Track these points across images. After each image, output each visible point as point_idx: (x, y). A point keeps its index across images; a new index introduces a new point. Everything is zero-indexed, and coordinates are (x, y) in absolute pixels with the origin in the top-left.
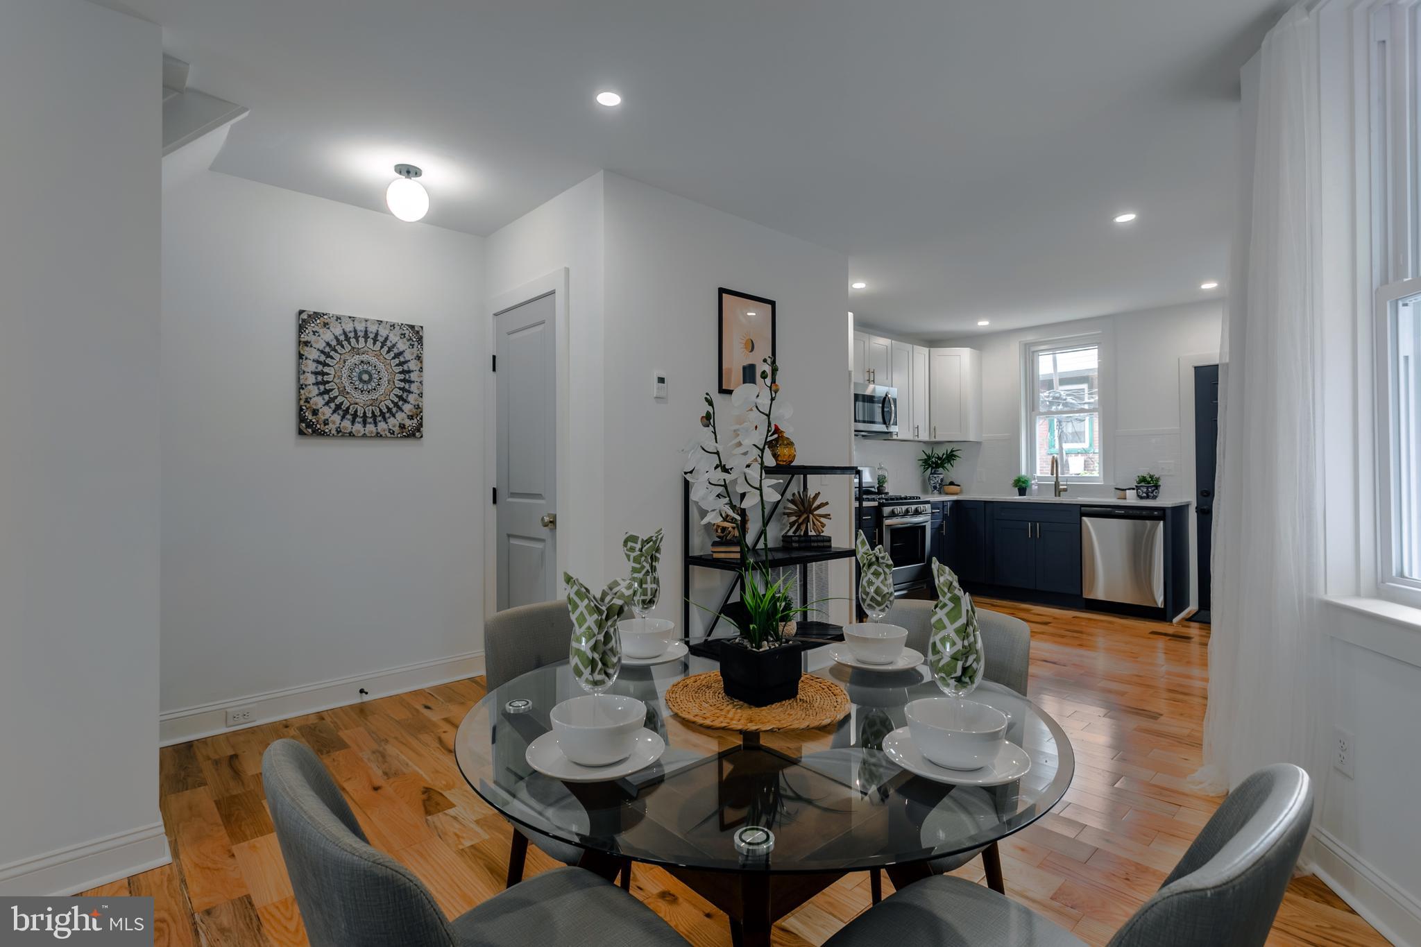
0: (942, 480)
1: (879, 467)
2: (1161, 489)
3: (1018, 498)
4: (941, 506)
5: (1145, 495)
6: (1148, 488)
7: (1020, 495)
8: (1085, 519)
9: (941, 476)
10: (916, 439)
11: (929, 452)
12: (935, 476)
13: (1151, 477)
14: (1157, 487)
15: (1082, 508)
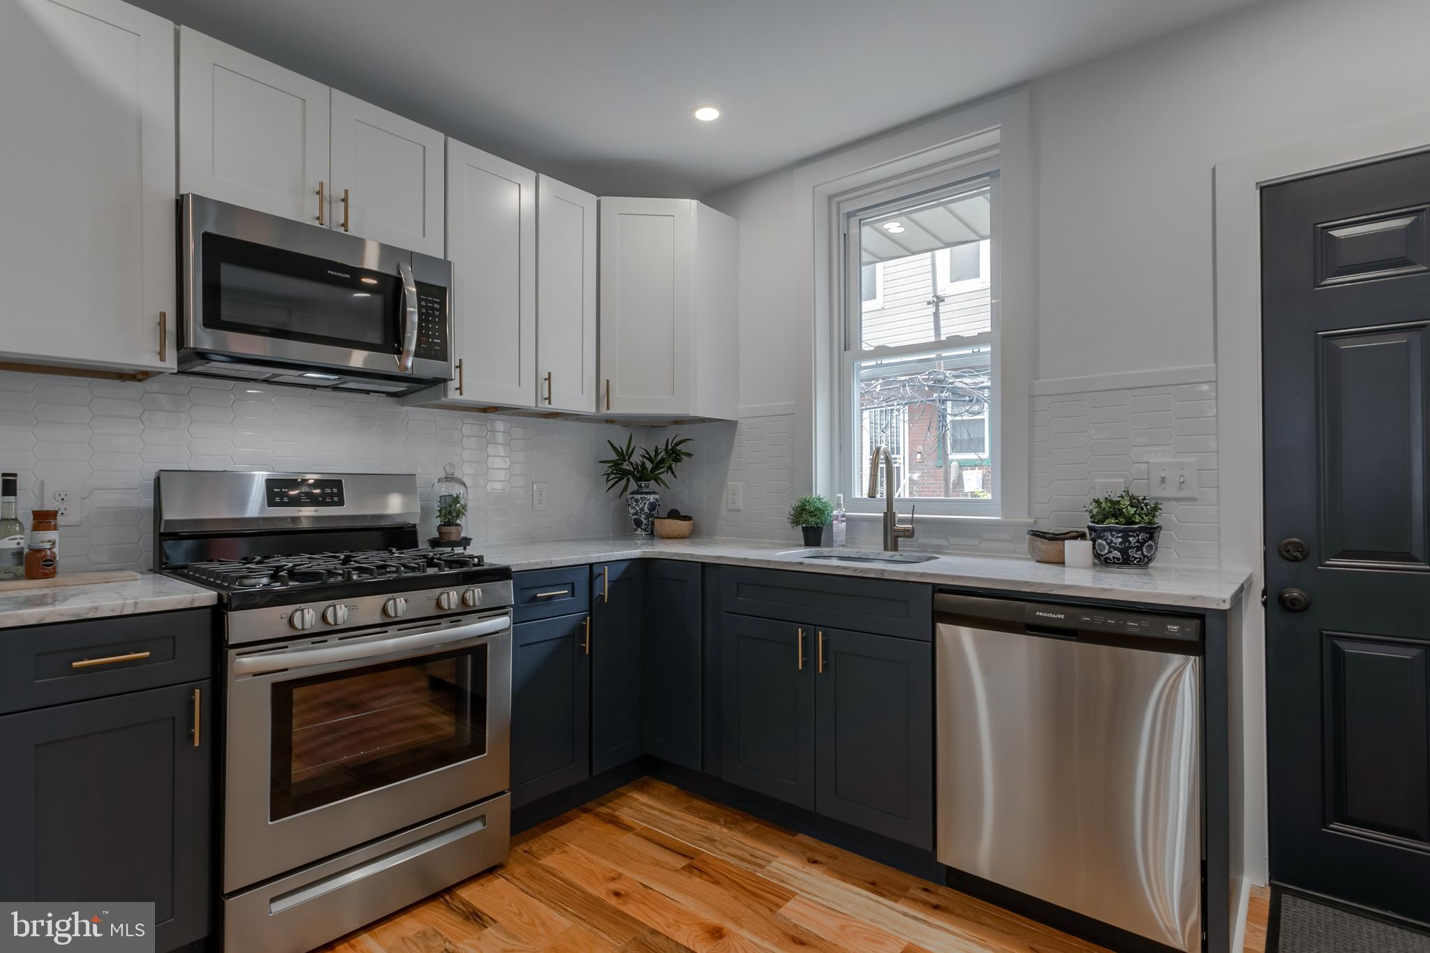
0: (653, 507)
1: (443, 475)
2: (1162, 537)
3: (794, 555)
4: (582, 580)
5: (1117, 554)
6: (1126, 535)
7: (808, 544)
8: (942, 628)
9: (652, 498)
10: (545, 406)
11: (622, 444)
12: (638, 497)
13: (1135, 502)
14: (1151, 532)
15: (940, 596)
